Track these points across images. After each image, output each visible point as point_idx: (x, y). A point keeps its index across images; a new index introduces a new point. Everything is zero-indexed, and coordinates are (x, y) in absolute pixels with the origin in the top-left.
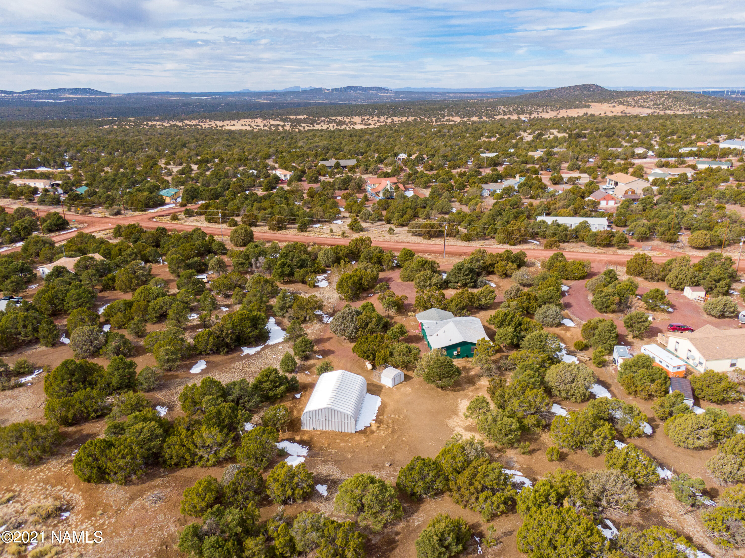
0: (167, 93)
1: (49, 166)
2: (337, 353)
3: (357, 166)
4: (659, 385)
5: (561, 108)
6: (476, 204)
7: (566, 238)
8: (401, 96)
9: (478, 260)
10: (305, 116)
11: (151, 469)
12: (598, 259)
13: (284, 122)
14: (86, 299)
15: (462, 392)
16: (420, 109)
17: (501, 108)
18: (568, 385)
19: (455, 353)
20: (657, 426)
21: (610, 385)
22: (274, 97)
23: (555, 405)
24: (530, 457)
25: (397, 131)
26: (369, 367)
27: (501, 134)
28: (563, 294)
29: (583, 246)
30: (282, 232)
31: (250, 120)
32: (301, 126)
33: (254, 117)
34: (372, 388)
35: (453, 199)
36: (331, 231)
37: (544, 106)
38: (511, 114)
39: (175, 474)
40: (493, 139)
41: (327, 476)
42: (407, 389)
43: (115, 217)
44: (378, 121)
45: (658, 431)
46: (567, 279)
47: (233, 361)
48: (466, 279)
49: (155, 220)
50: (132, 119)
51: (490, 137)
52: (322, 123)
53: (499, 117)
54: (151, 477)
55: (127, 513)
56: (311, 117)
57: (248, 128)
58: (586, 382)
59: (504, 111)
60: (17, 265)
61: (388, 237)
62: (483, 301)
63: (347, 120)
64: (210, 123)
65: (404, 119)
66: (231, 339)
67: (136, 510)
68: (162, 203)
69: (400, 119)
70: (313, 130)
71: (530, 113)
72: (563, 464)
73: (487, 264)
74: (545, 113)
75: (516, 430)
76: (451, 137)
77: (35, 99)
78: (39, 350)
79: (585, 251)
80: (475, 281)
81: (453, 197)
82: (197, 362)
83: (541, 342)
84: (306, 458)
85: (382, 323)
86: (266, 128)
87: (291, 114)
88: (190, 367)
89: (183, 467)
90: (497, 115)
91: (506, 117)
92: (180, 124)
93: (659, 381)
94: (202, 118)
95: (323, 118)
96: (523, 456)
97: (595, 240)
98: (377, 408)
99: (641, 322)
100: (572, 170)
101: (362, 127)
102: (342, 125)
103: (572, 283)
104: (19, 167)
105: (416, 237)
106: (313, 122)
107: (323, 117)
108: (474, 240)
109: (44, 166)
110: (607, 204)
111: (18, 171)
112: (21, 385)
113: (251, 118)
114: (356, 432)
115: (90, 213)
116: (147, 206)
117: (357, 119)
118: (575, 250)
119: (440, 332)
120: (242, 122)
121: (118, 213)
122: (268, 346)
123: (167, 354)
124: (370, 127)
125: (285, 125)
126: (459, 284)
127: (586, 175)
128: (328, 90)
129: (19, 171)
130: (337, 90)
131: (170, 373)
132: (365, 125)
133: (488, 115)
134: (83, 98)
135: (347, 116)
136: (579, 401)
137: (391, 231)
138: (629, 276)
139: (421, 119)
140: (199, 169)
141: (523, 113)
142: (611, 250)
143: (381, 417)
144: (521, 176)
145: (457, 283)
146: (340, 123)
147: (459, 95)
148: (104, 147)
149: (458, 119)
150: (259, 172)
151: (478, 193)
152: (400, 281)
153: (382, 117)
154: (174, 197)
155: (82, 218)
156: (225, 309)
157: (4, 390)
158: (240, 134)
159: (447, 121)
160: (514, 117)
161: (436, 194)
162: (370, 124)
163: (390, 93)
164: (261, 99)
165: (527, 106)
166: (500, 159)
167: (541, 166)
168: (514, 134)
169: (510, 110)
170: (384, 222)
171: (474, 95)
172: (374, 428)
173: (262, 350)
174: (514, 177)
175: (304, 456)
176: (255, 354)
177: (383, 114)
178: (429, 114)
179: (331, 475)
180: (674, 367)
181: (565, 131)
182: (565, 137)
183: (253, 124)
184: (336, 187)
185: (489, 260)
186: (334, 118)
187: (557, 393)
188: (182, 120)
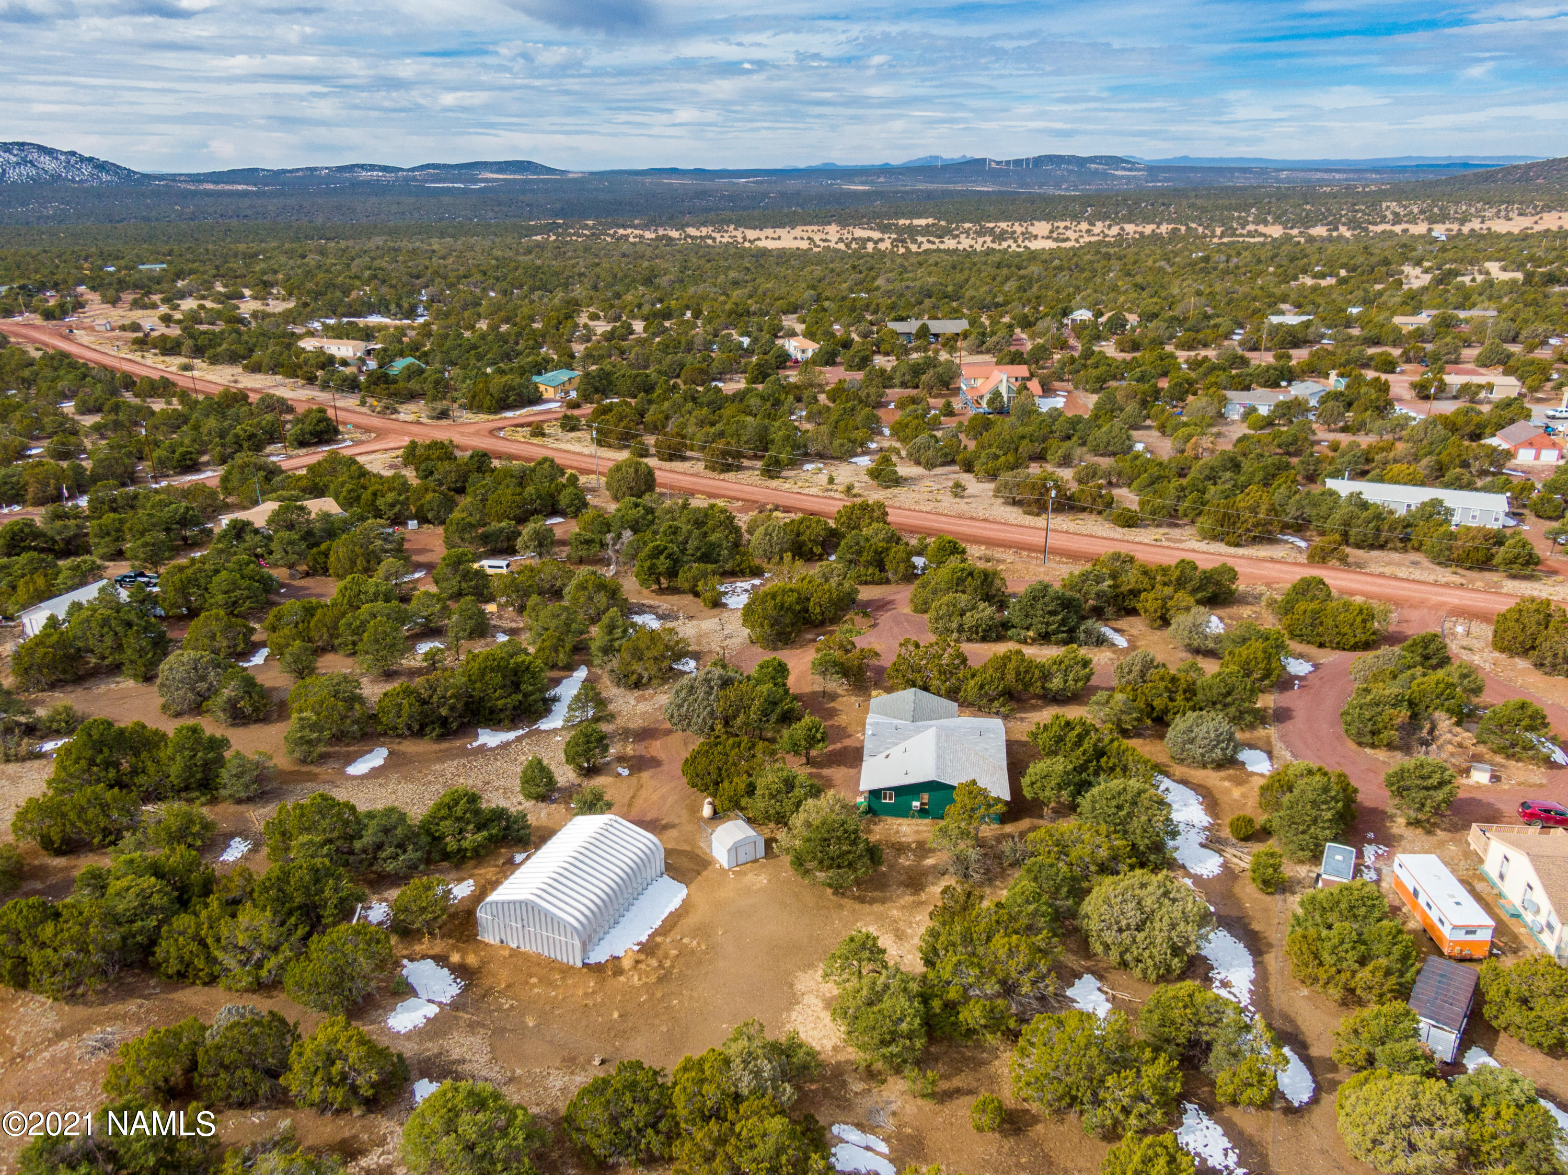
0: (674, 171)
1: (387, 312)
2: (665, 768)
3: (965, 335)
4: (1379, 974)
5: (1548, 208)
6: (1189, 438)
7: (1377, 537)
8: (1162, 176)
9: (1099, 580)
10: (930, 221)
11: (134, 975)
12: (1435, 599)
13: (883, 232)
14: (246, 592)
15: (877, 908)
16: (1192, 206)
17: (1391, 207)
18: (1125, 934)
19: (916, 804)
20: (1334, 1085)
21: (1270, 945)
22: (882, 180)
23: (1088, 977)
24: (938, 1108)
25: (1108, 257)
26: (707, 811)
27: (1352, 269)
28: (1285, 683)
29: (1415, 563)
30: (727, 476)
31: (816, 228)
32: (914, 241)
33: (823, 220)
34: (685, 863)
35: (1148, 422)
36: (831, 481)
37: (1503, 202)
38: (1414, 221)
39: (171, 996)
40: (1330, 281)
41: (454, 1062)
42: (760, 879)
43: (435, 422)
44: (1088, 231)
45: (1326, 1098)
46: (1321, 645)
47: (442, 757)
48: (1047, 624)
49: (502, 434)
50: (590, 223)
51: (1323, 276)
52: (963, 236)
53: (1380, 228)
54: (126, 992)
55: (30, 1066)
56: (943, 223)
57: (804, 245)
58: (1173, 934)
59: (1396, 214)
60: (177, 510)
61: (948, 502)
62: (1056, 683)
63: (1018, 228)
64: (734, 233)
65: (1148, 229)
66: (452, 708)
67: (52, 1062)
68: (537, 399)
69: (1140, 229)
70: (938, 250)
71: (1463, 221)
72: (1008, 1144)
73: (1124, 588)
74: (1502, 221)
75: (910, 1036)
76: (1226, 272)
77: (433, 182)
78: (122, 686)
79: (1417, 574)
80: (1072, 630)
81: (1148, 417)
82: (371, 751)
83: (1119, 807)
84: (442, 1009)
85: (778, 710)
86: (841, 246)
87: (904, 216)
88: (350, 759)
89: (194, 983)
90: (1375, 224)
91: (1398, 229)
92: (675, 234)
93: (1383, 962)
94: (720, 223)
95: (967, 225)
96: (920, 1101)
97: (1449, 549)
98: (663, 917)
99: (1427, 788)
100: (1486, 366)
101: (1050, 244)
102: (1005, 240)
103: (1329, 657)
104: (334, 313)
105: (1010, 509)
106: (942, 234)
107: (970, 221)
108: (1145, 526)
109: (379, 313)
110: (1537, 457)
111: (328, 321)
112: (40, 756)
113: (817, 224)
114: (585, 965)
115: (396, 411)
116: (502, 404)
117: (1041, 228)
118: (1388, 570)
119: (895, 751)
120: (798, 231)
121: (443, 415)
122: (539, 732)
123: (303, 728)
124: (1064, 245)
125: (882, 240)
126: (1031, 633)
127: (1512, 380)
128: (999, 163)
129: (331, 322)
130: (1018, 162)
131: (305, 769)
132: (1056, 240)
133: (1353, 224)
134: (515, 180)
135: (1021, 219)
136: (1154, 977)
137: (958, 490)
138: (1497, 654)
139: (1189, 228)
140: (645, 329)
141: (1443, 218)
142: (1481, 579)
143: (659, 939)
144: (1341, 375)
145: (1028, 629)
146: (1001, 237)
147: (1301, 175)
148: (497, 279)
149: (1276, 231)
150: (755, 341)
151: (1212, 411)
152: (907, 610)
153: (1099, 224)
154: (563, 387)
155: (376, 422)
156: (502, 638)
157: (8, 761)
158: (779, 257)
159: (1250, 234)
160: (1420, 229)
161: (1109, 409)
162: (1068, 239)
163: (1139, 170)
164: (854, 183)
165: (1457, 203)
166: (1312, 329)
167: (1405, 353)
168: (1384, 269)
169: (1411, 212)
170: (957, 468)
171: (1337, 176)
172: (627, 963)
173: (519, 739)
174: (1327, 376)
175: (440, 1004)
176: (498, 747)
177: (1103, 217)
178: (1211, 219)
179: (464, 1061)
180: (1455, 927)
181: (1520, 266)
182: (1514, 282)
183: (817, 238)
184: (897, 381)
185: (1131, 579)
186: (991, 225)
187: (1099, 949)
188: (681, 227)
